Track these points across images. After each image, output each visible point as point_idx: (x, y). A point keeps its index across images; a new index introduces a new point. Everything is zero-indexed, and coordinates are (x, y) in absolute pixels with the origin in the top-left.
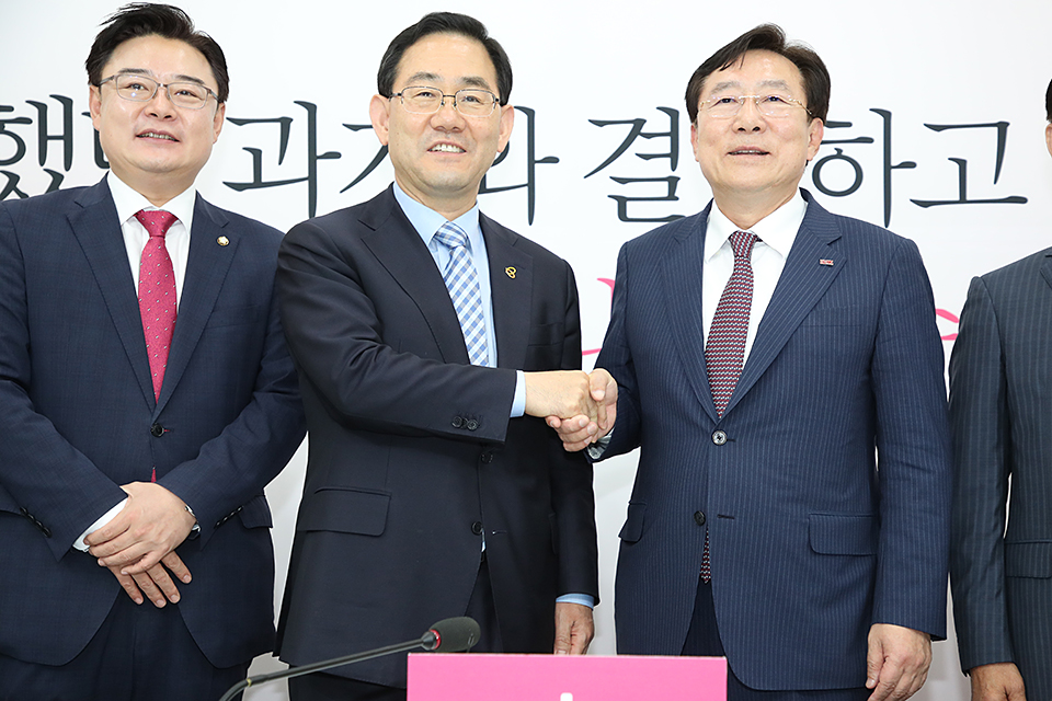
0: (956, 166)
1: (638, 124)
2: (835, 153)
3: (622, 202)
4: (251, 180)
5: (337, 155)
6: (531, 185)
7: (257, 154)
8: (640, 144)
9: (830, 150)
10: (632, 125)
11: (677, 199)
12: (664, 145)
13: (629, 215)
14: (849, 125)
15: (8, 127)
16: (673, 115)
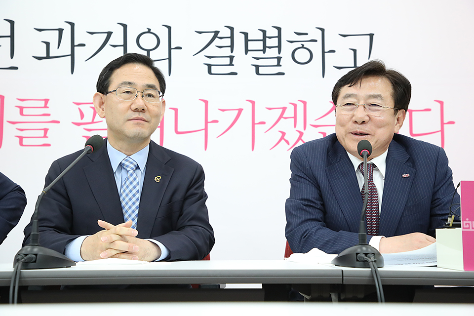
0: (352, 52)
1: (217, 33)
2: (301, 46)
3: (210, 66)
4: (45, 55)
5: (83, 45)
6: (170, 59)
7: (48, 44)
8: (217, 42)
9: (299, 45)
10: (213, 34)
11: (233, 65)
12: (227, 42)
13: (212, 72)
14: (307, 34)
16: (232, 29)
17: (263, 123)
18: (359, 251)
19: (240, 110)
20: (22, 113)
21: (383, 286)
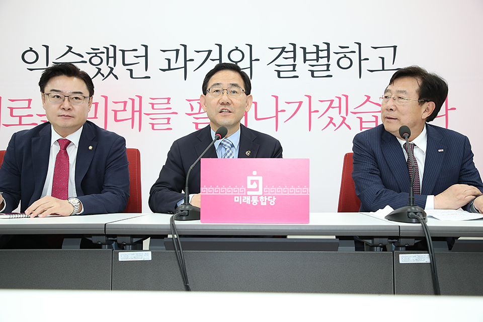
0: (381, 59)
1: (284, 48)
2: (344, 56)
3: (279, 72)
4: (167, 68)
5: (193, 60)
6: (251, 67)
7: (169, 60)
8: (284, 55)
9: (342, 55)
10: (281, 49)
11: (296, 71)
12: (291, 55)
13: (281, 76)
14: (348, 47)
15: (98, 55)
16: (294, 45)
17: (318, 111)
18: (409, 210)
19: (301, 103)
20: (153, 108)
21: (432, 237)
